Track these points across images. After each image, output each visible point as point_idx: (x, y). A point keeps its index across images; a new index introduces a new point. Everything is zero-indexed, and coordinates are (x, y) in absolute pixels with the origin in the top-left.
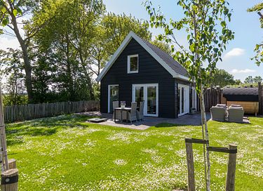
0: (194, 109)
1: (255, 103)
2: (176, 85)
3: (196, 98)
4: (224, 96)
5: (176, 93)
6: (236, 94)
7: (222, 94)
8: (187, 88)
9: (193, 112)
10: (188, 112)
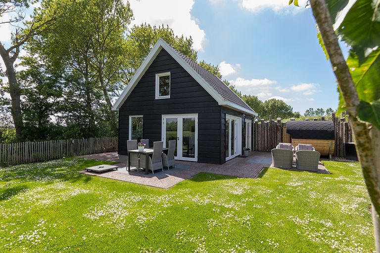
0: (248, 149)
1: (330, 142)
2: (223, 115)
3: (250, 135)
4: (288, 131)
5: (223, 128)
6: (304, 129)
7: (285, 130)
8: (238, 121)
9: (247, 153)
10: (240, 153)
